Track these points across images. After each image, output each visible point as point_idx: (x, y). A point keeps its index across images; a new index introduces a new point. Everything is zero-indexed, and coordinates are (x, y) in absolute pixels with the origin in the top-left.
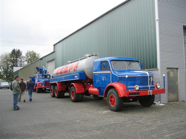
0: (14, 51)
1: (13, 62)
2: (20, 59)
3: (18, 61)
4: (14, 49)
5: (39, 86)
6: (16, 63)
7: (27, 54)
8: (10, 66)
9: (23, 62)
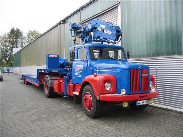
0: (13, 31)
1: (13, 44)
2: (21, 39)
3: (19, 43)
4: (13, 28)
5: (103, 91)
6: (16, 44)
7: (29, 34)
8: (9, 48)
9: (24, 43)
